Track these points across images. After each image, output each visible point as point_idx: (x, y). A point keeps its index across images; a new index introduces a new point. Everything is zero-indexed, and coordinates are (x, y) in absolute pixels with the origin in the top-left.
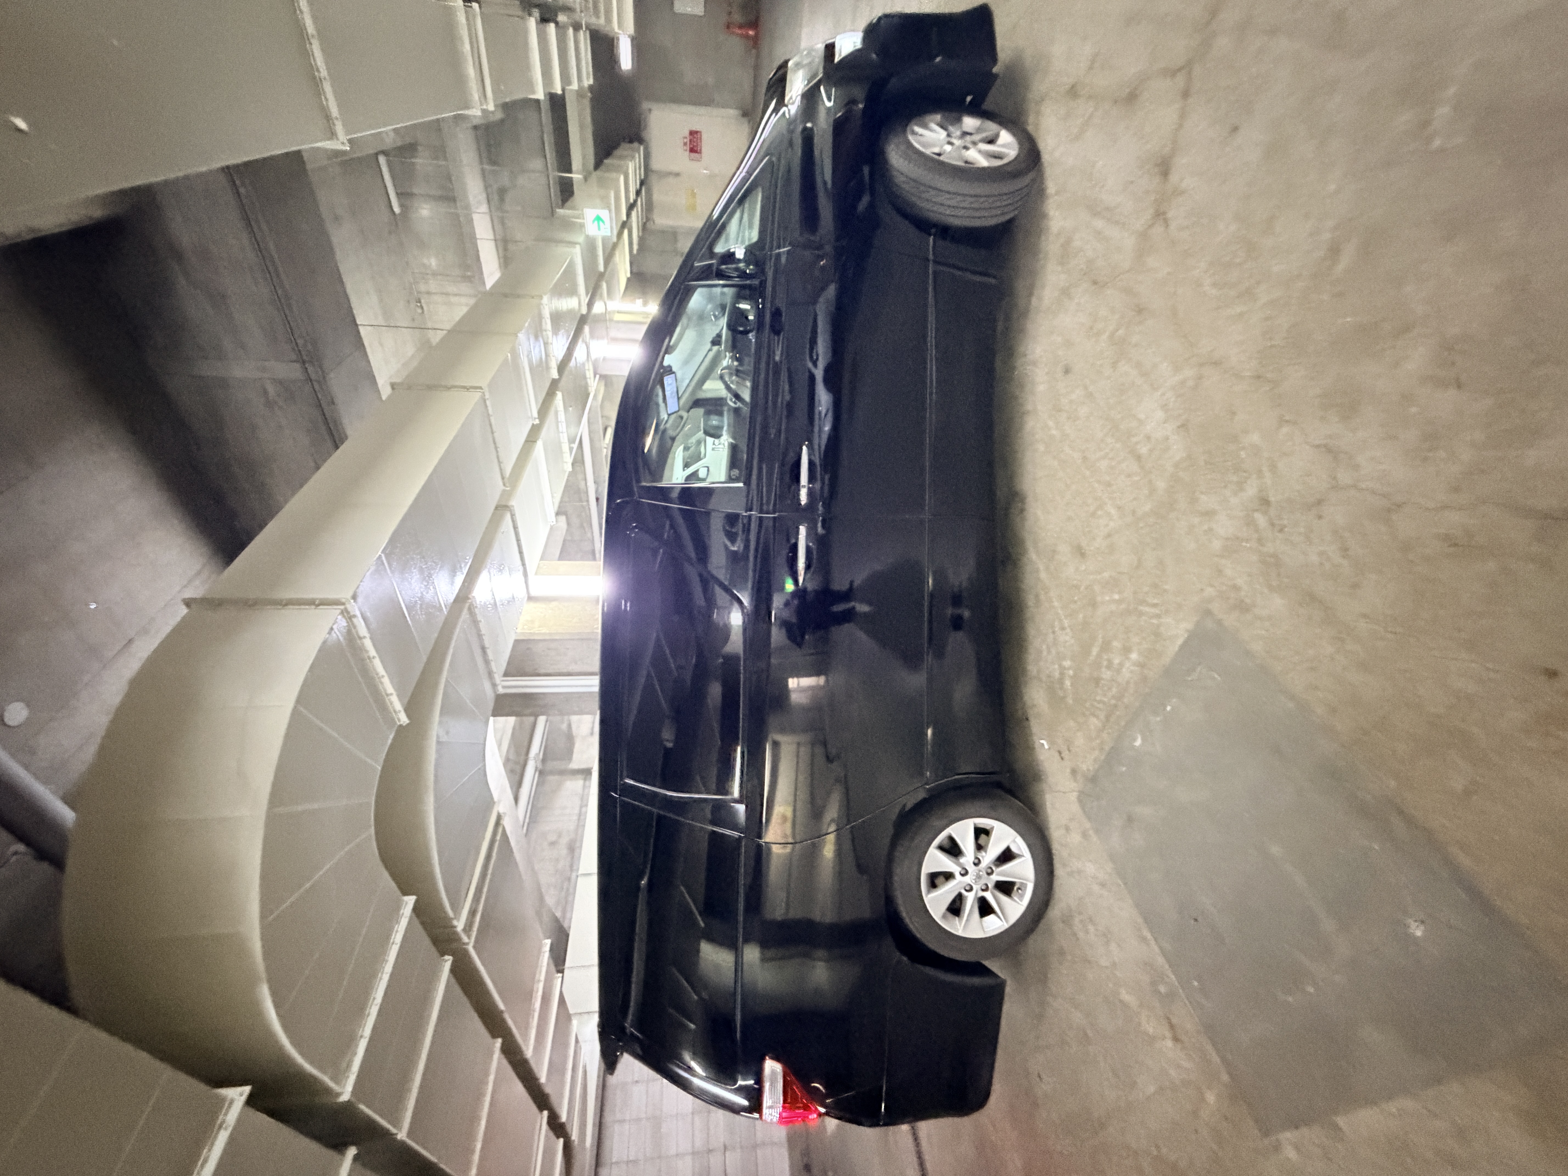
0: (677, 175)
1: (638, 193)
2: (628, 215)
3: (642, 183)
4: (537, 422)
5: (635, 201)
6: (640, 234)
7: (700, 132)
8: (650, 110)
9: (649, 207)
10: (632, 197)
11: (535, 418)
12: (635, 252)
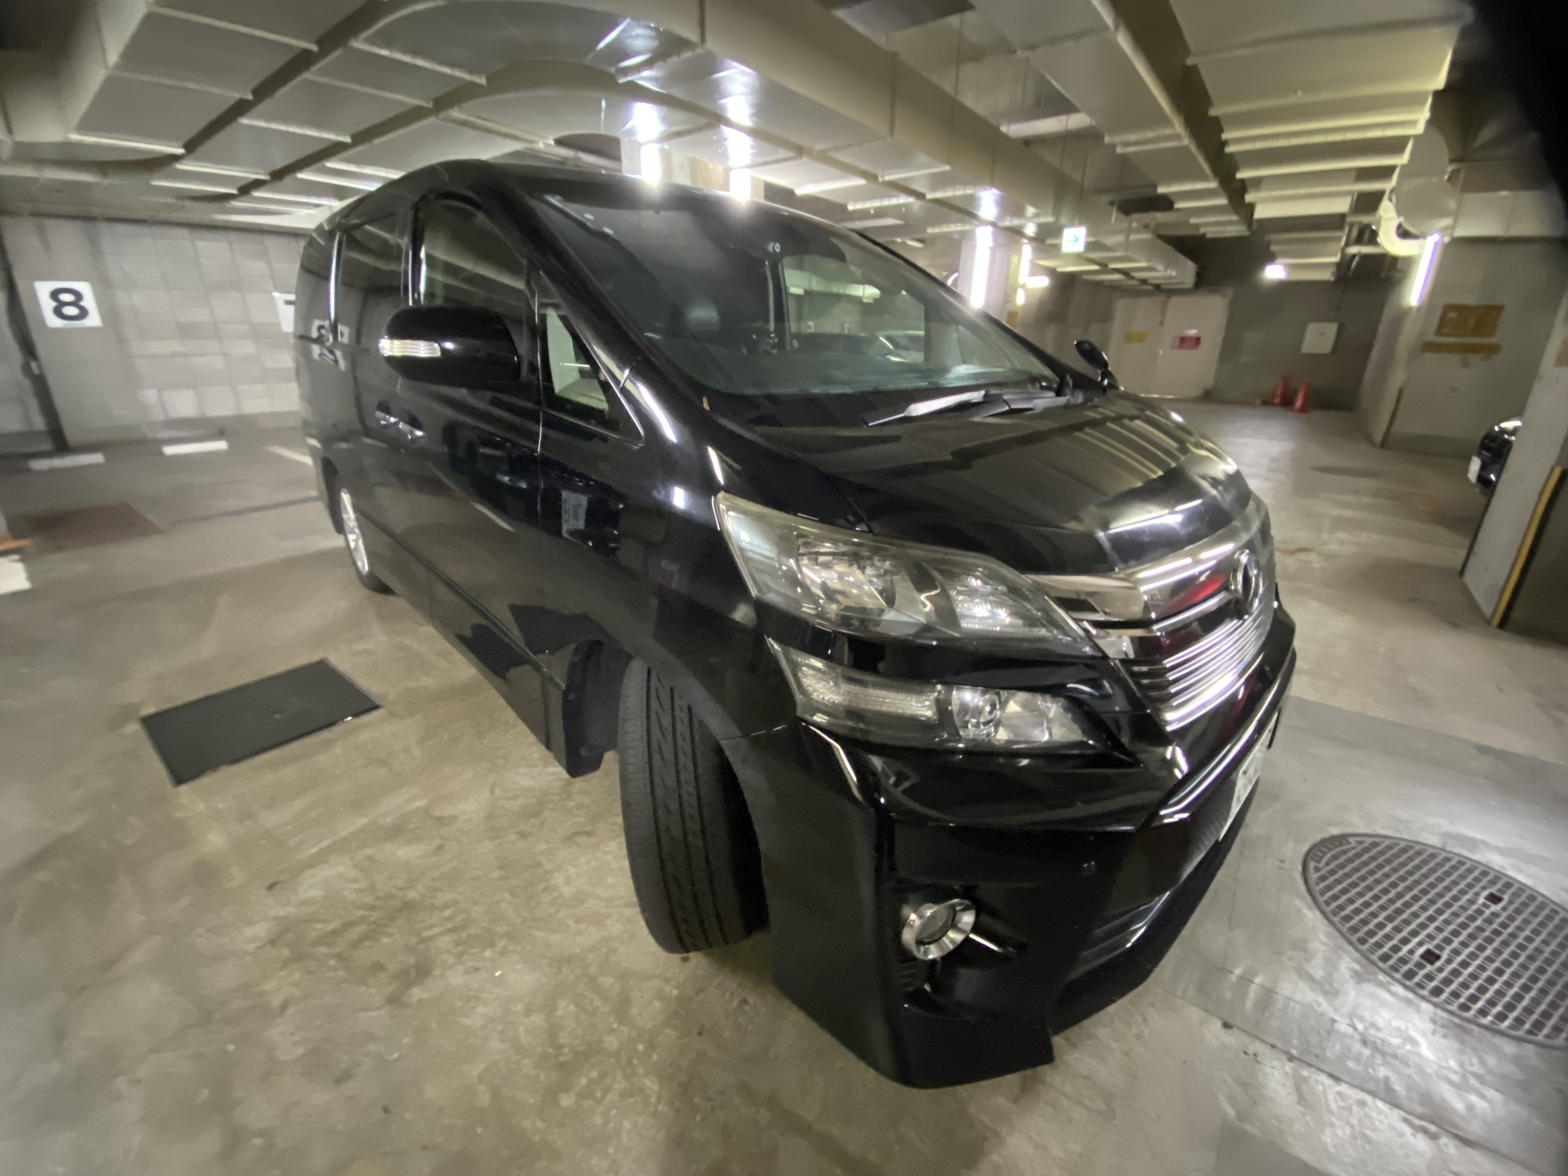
0: (1161, 323)
1: (1144, 281)
2: (1117, 271)
3: (1158, 287)
5: (1133, 278)
6: (1106, 284)
7: (1197, 348)
8: (1224, 296)
9: (1132, 293)
10: (1137, 275)
12: (1085, 277)
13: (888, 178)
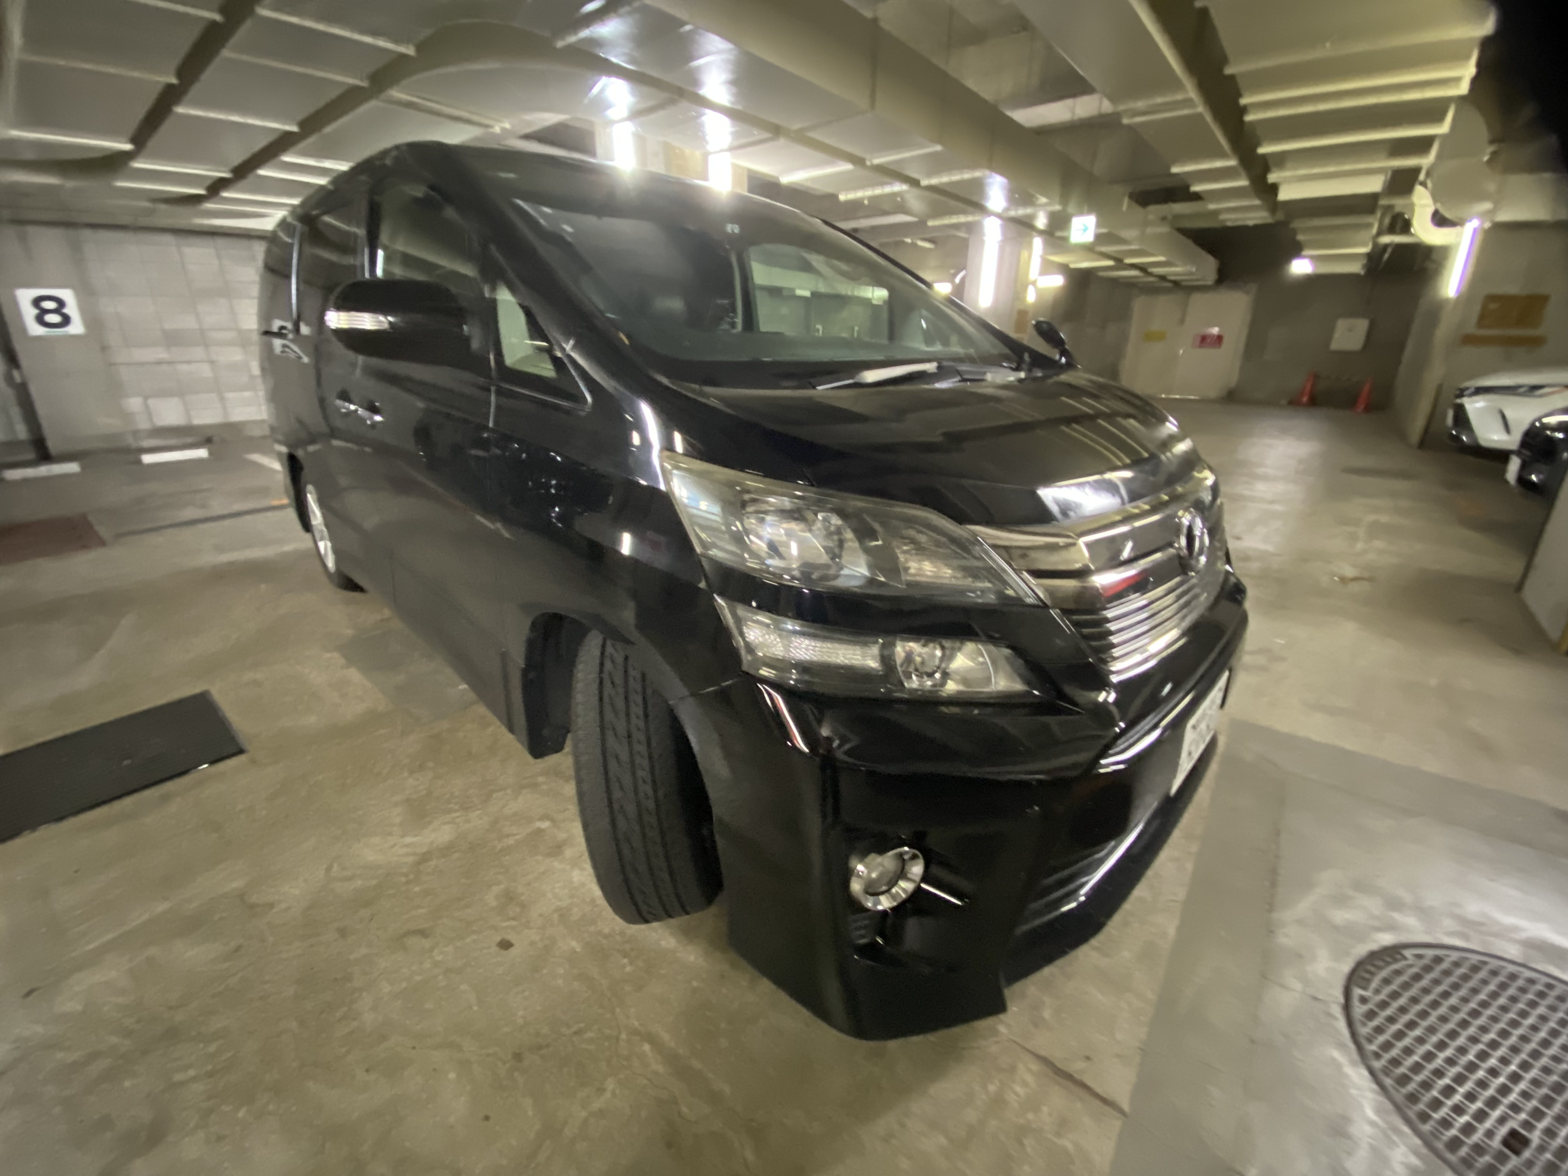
0: (1182, 321)
1: (1163, 278)
2: (1133, 266)
3: (1176, 284)
4: (868, 163)
5: (1151, 274)
6: (1122, 281)
7: (1220, 347)
8: (1247, 292)
9: (1151, 290)
10: (1155, 270)
11: (871, 161)
12: (1101, 274)
13: (877, 161)
